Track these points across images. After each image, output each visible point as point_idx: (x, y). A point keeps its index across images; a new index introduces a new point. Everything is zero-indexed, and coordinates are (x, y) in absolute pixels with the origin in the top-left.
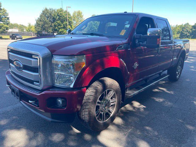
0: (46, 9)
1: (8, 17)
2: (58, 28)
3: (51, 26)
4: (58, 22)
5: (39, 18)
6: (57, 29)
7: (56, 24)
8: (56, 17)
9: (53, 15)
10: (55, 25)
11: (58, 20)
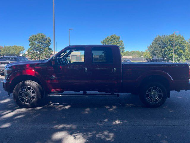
0: (159, 37)
1: (124, 46)
2: (168, 53)
3: (161, 52)
4: (169, 47)
5: (151, 45)
6: (166, 54)
7: (167, 49)
8: (167, 42)
9: (164, 41)
10: (165, 51)
11: (169, 45)
